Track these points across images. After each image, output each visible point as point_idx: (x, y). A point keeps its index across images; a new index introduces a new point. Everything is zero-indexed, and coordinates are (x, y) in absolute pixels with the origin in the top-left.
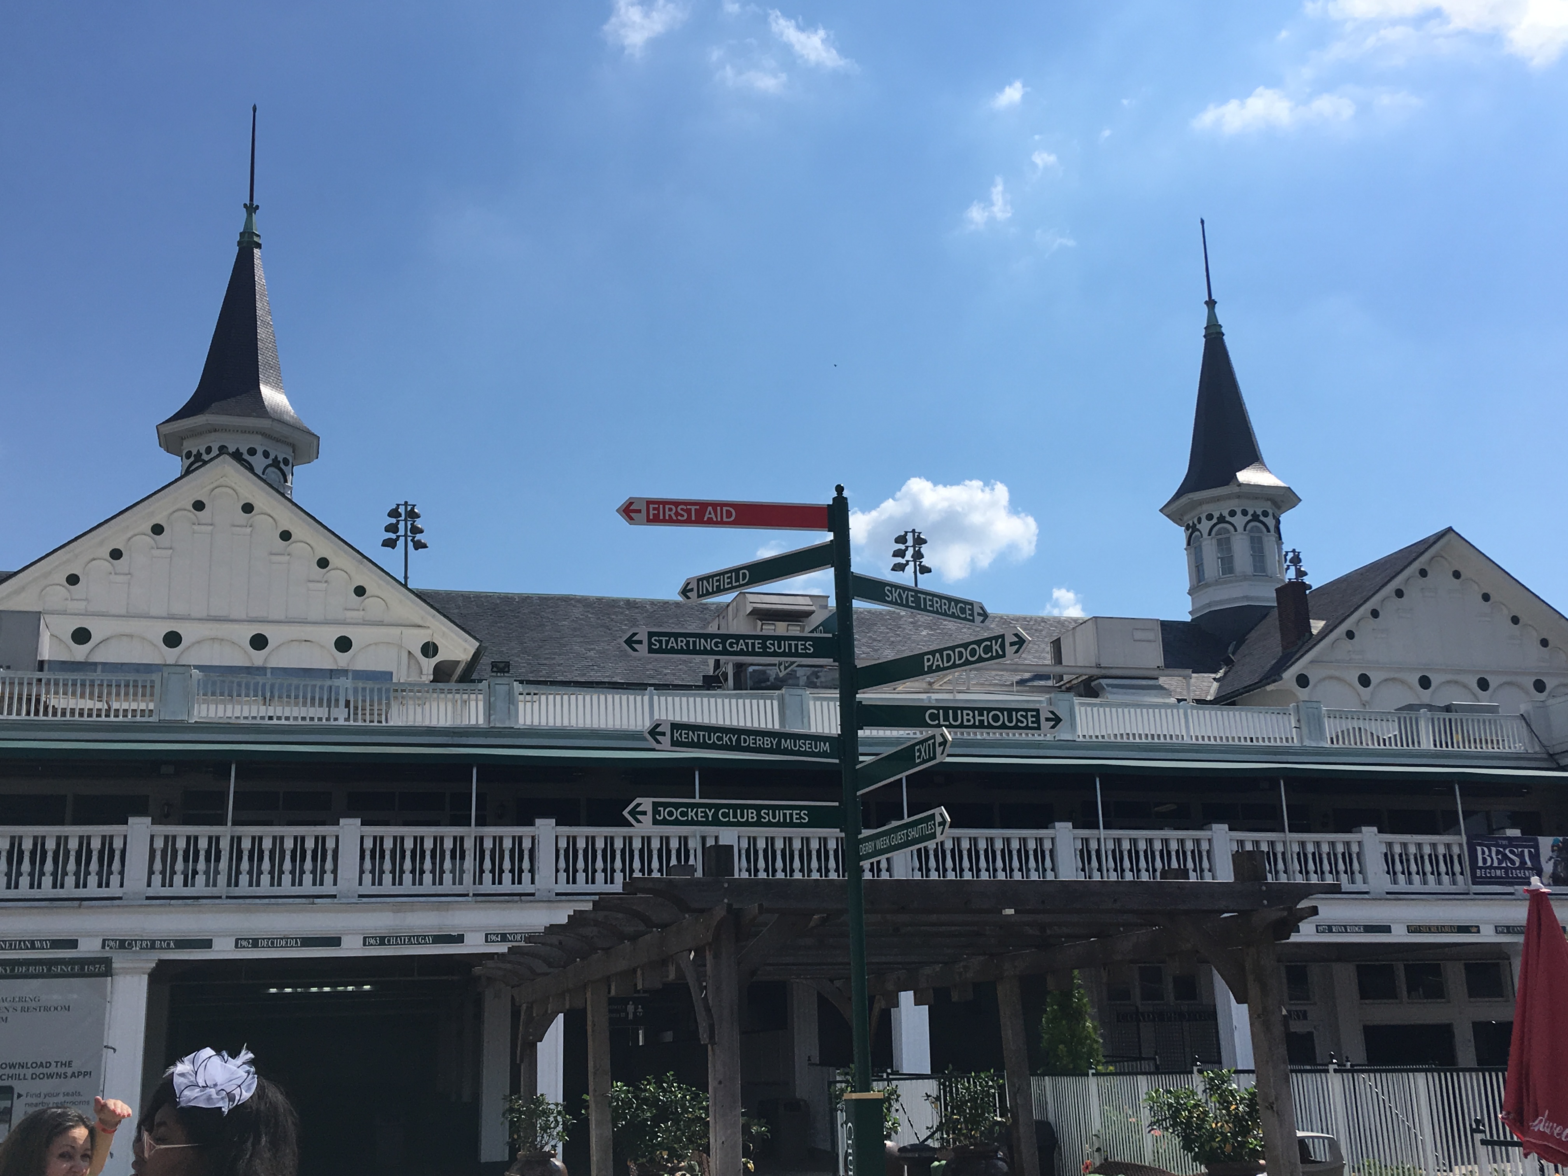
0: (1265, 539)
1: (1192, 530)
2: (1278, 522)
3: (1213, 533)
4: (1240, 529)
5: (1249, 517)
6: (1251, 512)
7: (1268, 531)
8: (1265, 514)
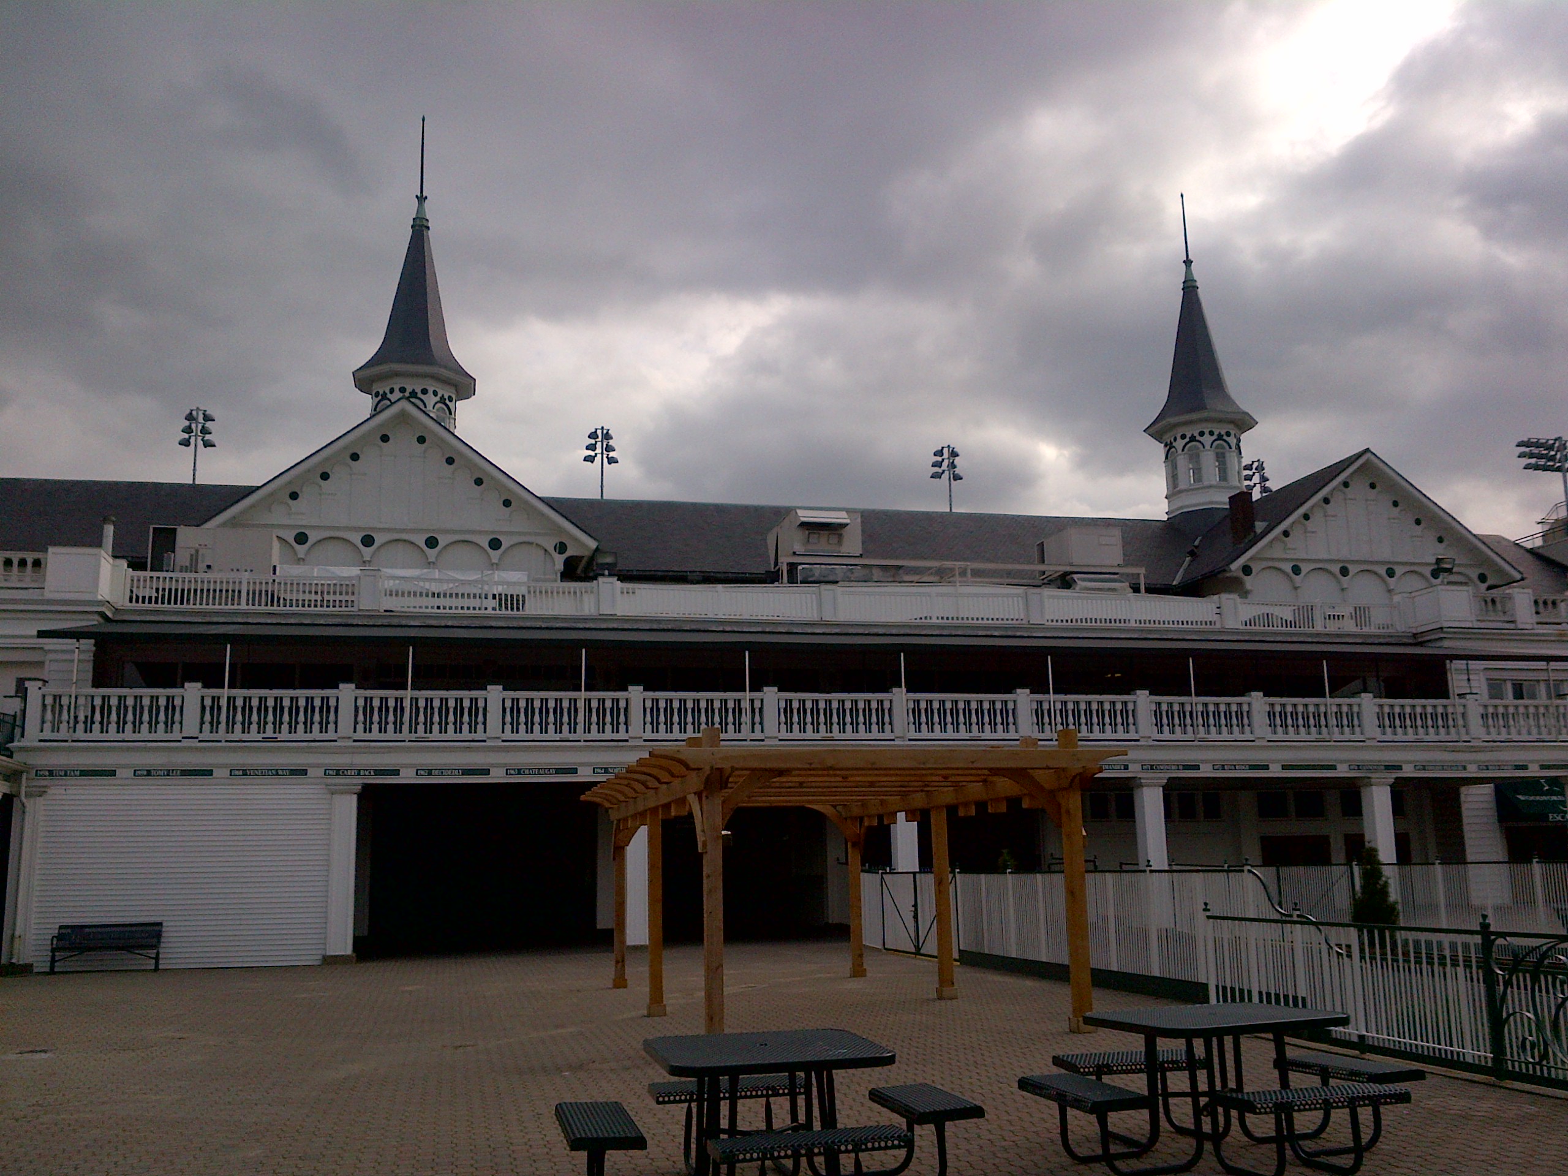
0: (1227, 455)
1: (1169, 446)
2: (1239, 441)
3: (1186, 449)
4: (1208, 447)
5: (1215, 437)
6: (1216, 433)
7: (1230, 448)
8: (1228, 434)
